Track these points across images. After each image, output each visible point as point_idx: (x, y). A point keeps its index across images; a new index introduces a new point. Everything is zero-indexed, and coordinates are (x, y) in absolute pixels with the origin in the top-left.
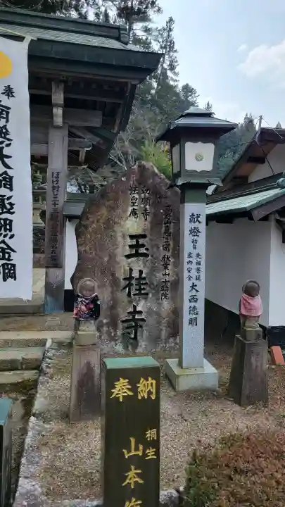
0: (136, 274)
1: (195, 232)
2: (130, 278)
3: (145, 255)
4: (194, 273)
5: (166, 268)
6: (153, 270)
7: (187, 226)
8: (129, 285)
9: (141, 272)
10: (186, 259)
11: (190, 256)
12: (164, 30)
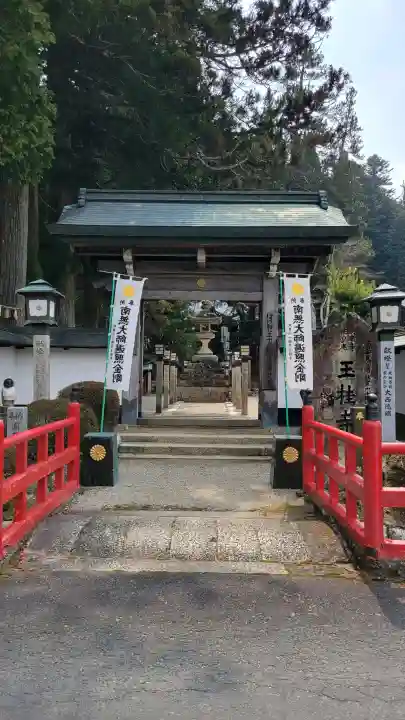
0: (346, 389)
1: (387, 358)
2: (342, 391)
3: (353, 376)
4: (388, 384)
5: (367, 384)
6: (358, 386)
7: (383, 355)
8: (342, 397)
9: (349, 387)
10: (382, 375)
11: (385, 373)
12: (344, 104)
